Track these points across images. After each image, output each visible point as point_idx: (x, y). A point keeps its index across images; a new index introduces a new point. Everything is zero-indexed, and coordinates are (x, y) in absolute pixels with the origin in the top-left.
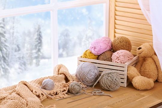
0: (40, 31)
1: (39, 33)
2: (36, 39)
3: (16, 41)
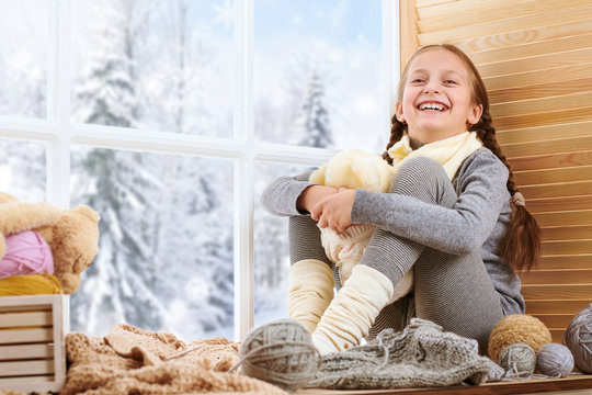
1: (314, 116)
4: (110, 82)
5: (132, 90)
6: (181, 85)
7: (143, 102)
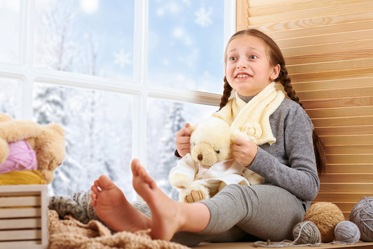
0: (179, 115)
1: (176, 123)
2: (167, 143)
3: (103, 149)
4: (48, 102)
5: (62, 107)
6: (93, 103)
7: (69, 114)
